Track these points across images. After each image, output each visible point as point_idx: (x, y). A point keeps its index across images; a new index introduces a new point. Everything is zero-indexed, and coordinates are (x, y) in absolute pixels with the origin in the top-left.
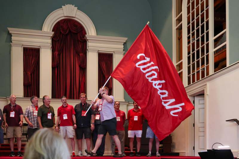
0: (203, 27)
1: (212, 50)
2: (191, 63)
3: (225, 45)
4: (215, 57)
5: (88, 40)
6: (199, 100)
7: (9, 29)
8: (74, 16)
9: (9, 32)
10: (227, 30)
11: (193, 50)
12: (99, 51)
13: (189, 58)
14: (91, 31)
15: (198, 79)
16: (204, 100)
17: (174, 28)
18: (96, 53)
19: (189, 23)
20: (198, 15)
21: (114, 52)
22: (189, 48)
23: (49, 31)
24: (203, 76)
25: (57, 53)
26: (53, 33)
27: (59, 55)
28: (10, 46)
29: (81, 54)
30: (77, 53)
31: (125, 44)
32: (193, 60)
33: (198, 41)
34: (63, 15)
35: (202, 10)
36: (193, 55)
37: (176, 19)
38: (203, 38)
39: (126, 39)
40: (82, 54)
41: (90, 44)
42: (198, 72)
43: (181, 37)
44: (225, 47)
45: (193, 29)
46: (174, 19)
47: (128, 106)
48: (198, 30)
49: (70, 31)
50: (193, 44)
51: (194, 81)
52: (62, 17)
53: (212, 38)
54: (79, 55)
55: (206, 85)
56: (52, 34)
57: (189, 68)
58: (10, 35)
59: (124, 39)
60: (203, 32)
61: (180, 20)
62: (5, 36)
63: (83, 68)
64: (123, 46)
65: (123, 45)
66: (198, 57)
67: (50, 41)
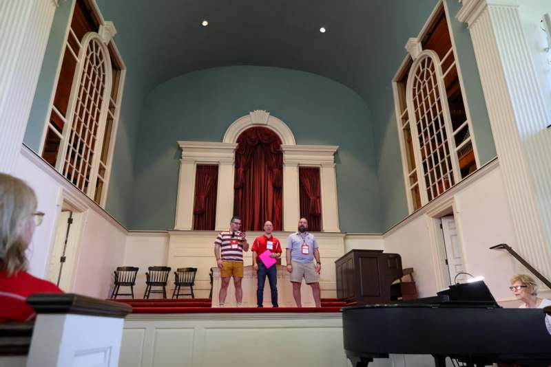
0: (436, 122)
1: (453, 150)
2: (429, 170)
3: (470, 141)
4: (459, 161)
5: (284, 151)
6: (449, 223)
7: (180, 142)
8: (265, 123)
9: (179, 146)
10: (469, 121)
11: (429, 153)
12: (299, 164)
13: (425, 164)
14: (288, 140)
15: (441, 191)
16: (454, 222)
17: (400, 128)
18: (296, 168)
19: (418, 119)
20: (428, 107)
21: (321, 165)
22: (423, 151)
23: (231, 142)
24: (448, 186)
25: (241, 170)
26: (237, 144)
27: (245, 172)
28: (180, 163)
29: (275, 170)
30: (270, 169)
31: (336, 154)
32: (431, 166)
33: (433, 141)
34: (250, 123)
35: (433, 101)
36: (430, 159)
37: (401, 116)
38: (439, 135)
39: (337, 147)
40: (277, 170)
41: (286, 157)
42: (440, 183)
43: (411, 140)
44: (470, 144)
45: (425, 126)
46: (399, 117)
47: (345, 238)
48: (431, 128)
49: (260, 143)
50: (428, 146)
51: (436, 195)
52: (250, 125)
53: (451, 135)
54: (272, 171)
55: (453, 198)
56: (235, 145)
57: (427, 178)
58: (180, 150)
59: (335, 148)
60: (437, 128)
61: (406, 118)
62: (174, 151)
63: (278, 189)
64: (333, 157)
65: (334, 155)
66: (437, 162)
67: (232, 155)
